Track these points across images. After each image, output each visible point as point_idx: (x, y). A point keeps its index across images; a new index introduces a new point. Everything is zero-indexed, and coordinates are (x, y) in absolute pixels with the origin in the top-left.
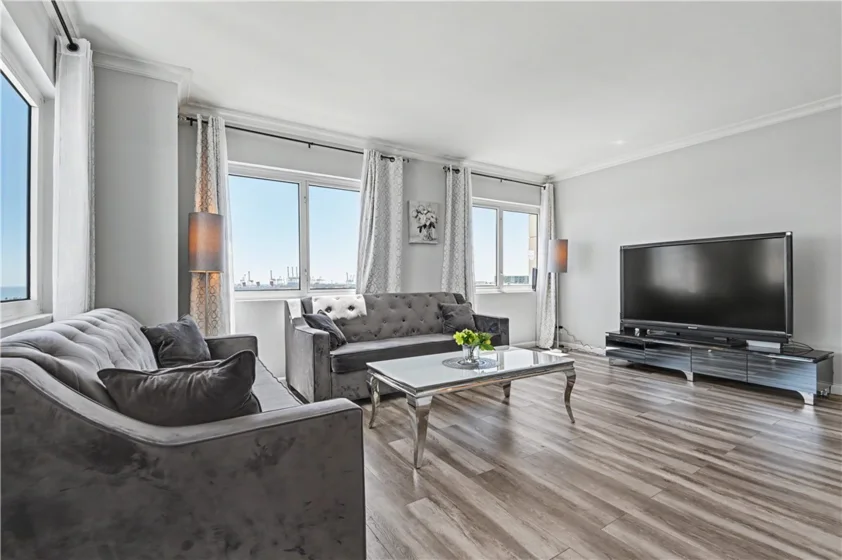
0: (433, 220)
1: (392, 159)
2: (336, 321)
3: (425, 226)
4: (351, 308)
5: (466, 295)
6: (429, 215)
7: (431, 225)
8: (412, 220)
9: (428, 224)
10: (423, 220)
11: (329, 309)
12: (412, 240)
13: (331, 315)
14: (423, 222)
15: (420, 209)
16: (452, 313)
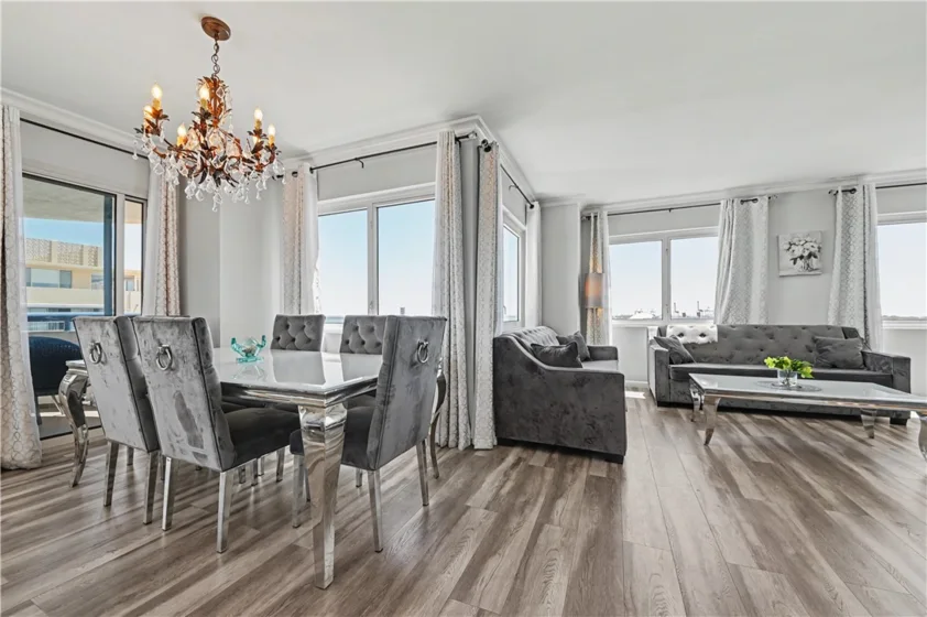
0: (812, 250)
1: (755, 200)
2: (686, 345)
3: (801, 257)
4: (703, 335)
5: (866, 329)
6: (808, 245)
7: (810, 255)
8: (782, 253)
9: (806, 254)
10: (798, 251)
11: (681, 335)
12: (782, 273)
13: (681, 340)
14: (797, 254)
15: (795, 240)
16: (829, 347)
